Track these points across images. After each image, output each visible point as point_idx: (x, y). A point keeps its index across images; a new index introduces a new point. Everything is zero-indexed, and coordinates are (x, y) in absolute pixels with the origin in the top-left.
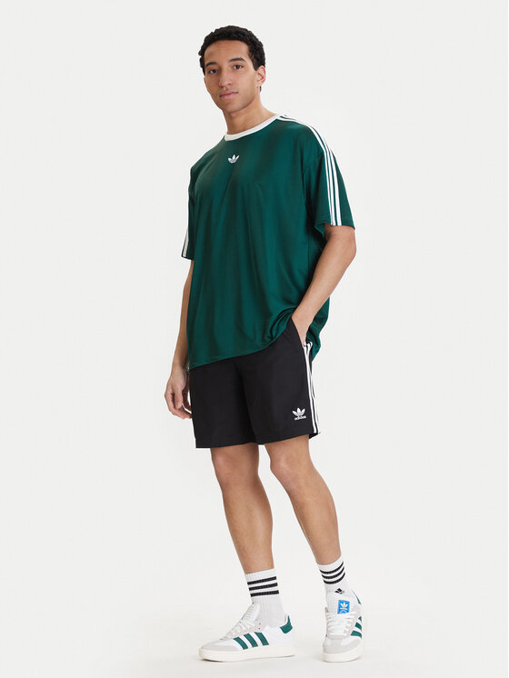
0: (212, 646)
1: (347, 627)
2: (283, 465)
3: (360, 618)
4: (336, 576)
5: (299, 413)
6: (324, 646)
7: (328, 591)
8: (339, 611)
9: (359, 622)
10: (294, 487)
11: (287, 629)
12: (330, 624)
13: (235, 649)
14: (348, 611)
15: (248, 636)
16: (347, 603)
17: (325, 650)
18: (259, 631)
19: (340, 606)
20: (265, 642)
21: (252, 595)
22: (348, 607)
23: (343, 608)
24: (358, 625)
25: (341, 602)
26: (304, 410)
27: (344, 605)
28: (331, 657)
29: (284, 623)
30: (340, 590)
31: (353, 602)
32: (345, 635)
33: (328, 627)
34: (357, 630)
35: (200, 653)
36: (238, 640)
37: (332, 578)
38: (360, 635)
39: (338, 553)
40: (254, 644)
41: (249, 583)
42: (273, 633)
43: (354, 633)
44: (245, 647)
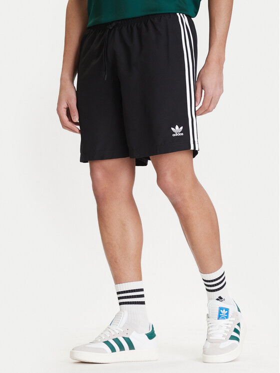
0: (83, 348)
1: (226, 332)
2: (169, 179)
3: (239, 324)
4: (218, 284)
5: (177, 130)
6: (204, 349)
7: (210, 299)
8: (219, 317)
9: (237, 327)
10: (179, 200)
11: (151, 335)
12: (210, 329)
13: (104, 351)
14: (227, 317)
15: (117, 340)
16: (227, 310)
17: (204, 353)
18: (126, 336)
19: (220, 313)
20: (131, 347)
21: (120, 304)
22: (227, 314)
23: (223, 314)
24: (236, 331)
25: (221, 309)
26: (182, 128)
27: (224, 312)
28: (210, 358)
29: (149, 331)
30: (220, 298)
31: (233, 310)
32: (224, 338)
33: (208, 332)
34: (235, 334)
35: (72, 354)
36: (107, 343)
37: (214, 286)
38: (238, 339)
39: (220, 263)
40: (122, 348)
41: (118, 293)
42: (139, 339)
43: (232, 338)
44: (113, 350)
